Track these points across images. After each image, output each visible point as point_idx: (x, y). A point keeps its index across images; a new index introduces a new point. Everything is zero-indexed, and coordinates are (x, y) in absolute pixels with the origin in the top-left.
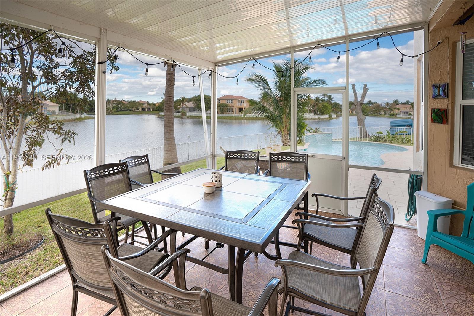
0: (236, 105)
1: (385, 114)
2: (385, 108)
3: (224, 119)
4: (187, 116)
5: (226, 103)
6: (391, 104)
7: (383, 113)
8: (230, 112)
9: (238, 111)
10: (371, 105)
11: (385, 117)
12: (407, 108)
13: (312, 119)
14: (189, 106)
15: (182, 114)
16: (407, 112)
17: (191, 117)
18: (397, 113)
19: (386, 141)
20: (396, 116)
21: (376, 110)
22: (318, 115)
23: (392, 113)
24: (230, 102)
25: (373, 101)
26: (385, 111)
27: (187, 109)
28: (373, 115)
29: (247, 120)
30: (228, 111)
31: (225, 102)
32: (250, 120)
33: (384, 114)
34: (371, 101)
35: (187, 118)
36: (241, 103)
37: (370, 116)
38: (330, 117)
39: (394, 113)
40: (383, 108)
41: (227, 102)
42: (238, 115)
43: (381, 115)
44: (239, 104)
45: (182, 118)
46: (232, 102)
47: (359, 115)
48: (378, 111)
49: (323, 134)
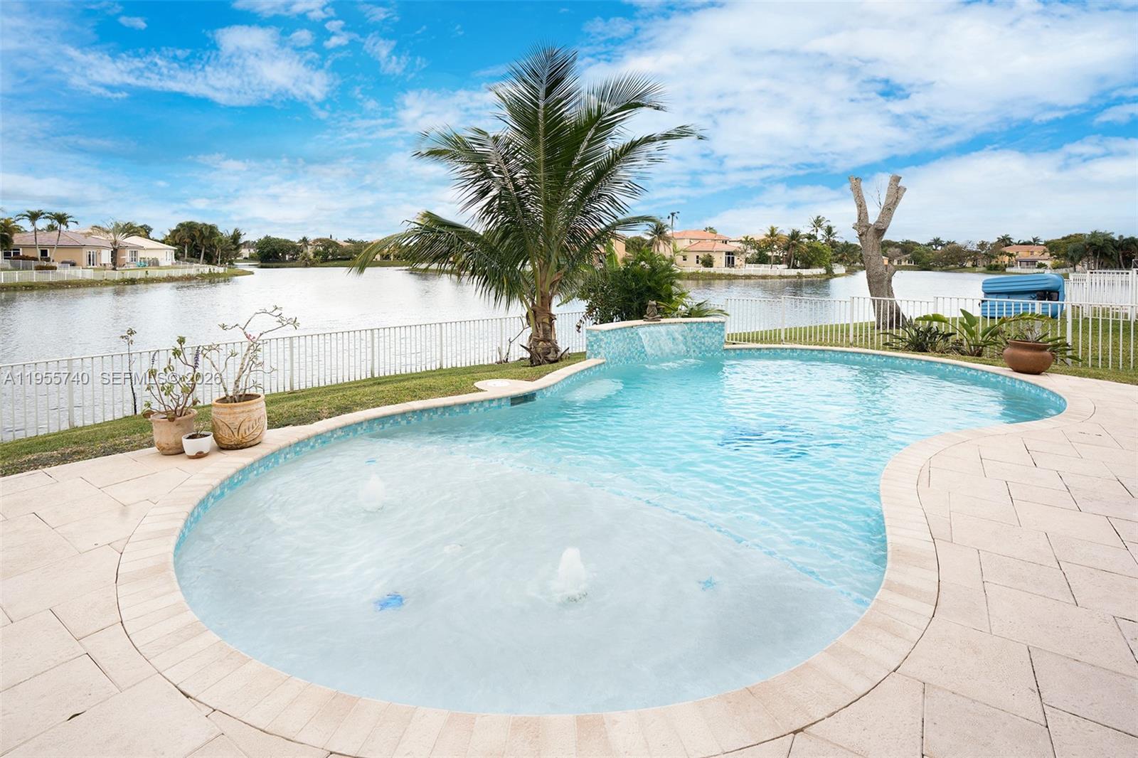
2: (976, 253)
6: (991, 245)
7: (969, 264)
10: (939, 248)
11: (975, 272)
12: (1035, 253)
13: (780, 276)
16: (1033, 262)
18: (1007, 262)
20: (1004, 270)
21: (951, 258)
22: (798, 268)
23: (993, 263)
25: (944, 239)
26: (975, 260)
33: (973, 266)
34: (939, 239)
37: (936, 271)
38: (827, 273)
39: (999, 263)
40: (970, 253)
43: (964, 267)
47: (872, 262)
48: (956, 259)
49: (685, 323)
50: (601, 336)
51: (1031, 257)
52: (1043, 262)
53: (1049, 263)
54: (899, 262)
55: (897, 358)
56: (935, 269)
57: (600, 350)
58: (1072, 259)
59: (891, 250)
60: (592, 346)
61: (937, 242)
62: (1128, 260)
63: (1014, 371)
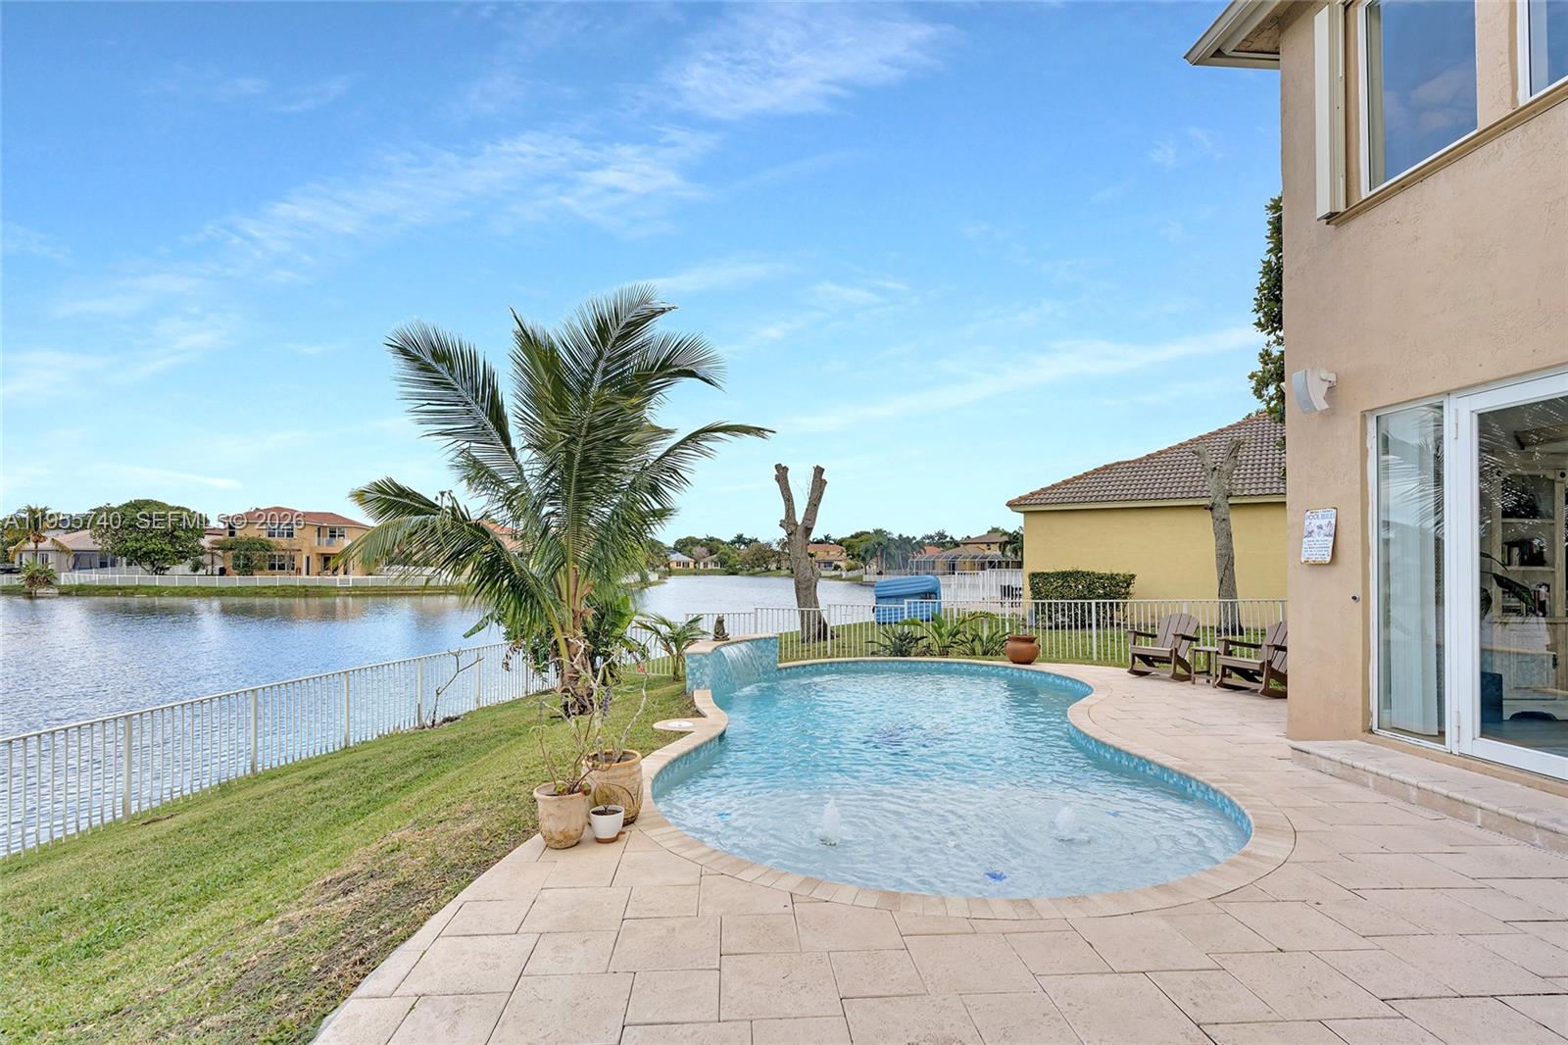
0: (309, 543)
1: (778, 568)
3: (256, 594)
4: (59, 587)
5: (264, 535)
7: (773, 567)
8: (281, 567)
9: (316, 565)
10: (742, 547)
11: (779, 576)
12: (832, 553)
14: (70, 547)
15: (32, 579)
17: (80, 591)
19: (928, 651)
21: (757, 559)
24: (281, 535)
25: (747, 536)
26: (779, 561)
27: (64, 557)
28: (750, 572)
29: (355, 596)
30: (273, 567)
31: (255, 532)
32: (369, 595)
34: (742, 536)
35: (61, 594)
36: (333, 536)
37: (742, 575)
38: (642, 581)
40: (774, 553)
41: (271, 535)
42: (314, 580)
43: (769, 570)
44: (325, 540)
45: (30, 596)
46: (290, 535)
47: (802, 565)
48: (762, 561)
49: (748, 641)
50: (705, 661)
51: (828, 558)
52: (838, 563)
53: (842, 564)
54: (706, 564)
55: (919, 662)
56: (740, 573)
57: (704, 678)
58: (864, 559)
59: (698, 550)
60: (694, 674)
61: (740, 539)
62: (905, 559)
63: (1014, 663)
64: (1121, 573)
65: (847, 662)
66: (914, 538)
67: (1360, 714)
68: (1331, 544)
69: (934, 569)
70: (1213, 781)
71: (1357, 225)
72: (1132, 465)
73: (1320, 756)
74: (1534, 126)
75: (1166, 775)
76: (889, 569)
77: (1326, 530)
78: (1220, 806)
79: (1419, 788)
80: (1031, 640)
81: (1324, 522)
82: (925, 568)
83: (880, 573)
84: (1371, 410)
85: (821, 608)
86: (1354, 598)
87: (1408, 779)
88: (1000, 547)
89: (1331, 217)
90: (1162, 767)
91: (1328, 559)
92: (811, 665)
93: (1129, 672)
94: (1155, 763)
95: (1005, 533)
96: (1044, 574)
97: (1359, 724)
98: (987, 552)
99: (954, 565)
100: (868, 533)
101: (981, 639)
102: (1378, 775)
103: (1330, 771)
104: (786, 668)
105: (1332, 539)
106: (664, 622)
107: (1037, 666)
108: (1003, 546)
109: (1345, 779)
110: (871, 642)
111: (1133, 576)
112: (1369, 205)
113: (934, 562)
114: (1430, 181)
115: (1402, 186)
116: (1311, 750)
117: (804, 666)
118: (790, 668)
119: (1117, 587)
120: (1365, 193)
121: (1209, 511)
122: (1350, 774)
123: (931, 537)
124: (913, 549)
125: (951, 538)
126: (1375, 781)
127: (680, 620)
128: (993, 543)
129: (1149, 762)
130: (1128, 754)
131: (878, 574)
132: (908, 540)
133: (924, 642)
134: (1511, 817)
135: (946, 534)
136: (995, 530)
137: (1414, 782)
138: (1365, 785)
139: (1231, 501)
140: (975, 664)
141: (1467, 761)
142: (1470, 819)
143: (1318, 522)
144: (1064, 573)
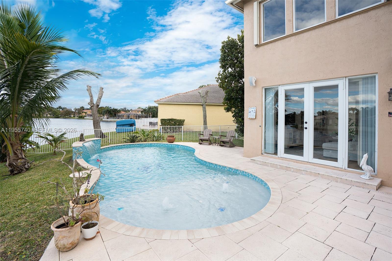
6: (79, 109)
10: (61, 110)
18: (84, 115)
19: (140, 140)
20: (84, 118)
21: (66, 114)
23: (80, 115)
26: (74, 114)
28: (64, 117)
33: (74, 116)
34: (61, 106)
39: (82, 115)
40: (73, 112)
43: (71, 117)
48: (68, 114)
49: (91, 141)
54: (47, 115)
56: (60, 117)
58: (103, 114)
61: (60, 107)
62: (115, 115)
63: (169, 143)
64: (182, 119)
65: (122, 145)
66: (118, 109)
67: (261, 150)
68: (255, 115)
69: (123, 117)
70: (245, 170)
71: (261, 48)
72: (183, 94)
73: (258, 161)
74: (297, 36)
75: (231, 170)
76: (110, 117)
77: (254, 111)
78: (247, 176)
79: (280, 165)
80: (173, 137)
81: (253, 110)
82: (121, 117)
83: (108, 118)
84: (264, 87)
85: (101, 129)
86: (260, 126)
87: (278, 164)
88: (141, 112)
89: (257, 46)
90: (230, 168)
91: (255, 118)
92: (111, 147)
93: (199, 143)
94: (227, 167)
95: (142, 109)
96: (164, 119)
97: (260, 153)
98: (138, 113)
99: (129, 116)
100: (104, 107)
101: (155, 136)
102: (271, 163)
103: (260, 164)
104: (103, 149)
105: (255, 113)
106: (50, 135)
107: (175, 143)
108: (142, 112)
109: (263, 165)
110: (124, 138)
111: (184, 120)
112: (263, 45)
113: (123, 115)
114: (277, 42)
115: (271, 42)
116: (255, 159)
117: (109, 147)
118: (104, 148)
119: (181, 123)
120: (263, 42)
121: (202, 106)
122: (265, 164)
123: (122, 109)
124: (118, 112)
125: (128, 109)
126: (270, 165)
127: (57, 135)
128: (139, 111)
129: (226, 167)
130: (219, 166)
131: (107, 118)
132: (116, 110)
133: (139, 138)
134: (298, 169)
135: (126, 108)
136: (139, 108)
137: (279, 164)
138: (268, 166)
139: (206, 104)
140: (159, 144)
141: (282, 158)
142: (290, 171)
143: (252, 110)
144: (170, 119)
